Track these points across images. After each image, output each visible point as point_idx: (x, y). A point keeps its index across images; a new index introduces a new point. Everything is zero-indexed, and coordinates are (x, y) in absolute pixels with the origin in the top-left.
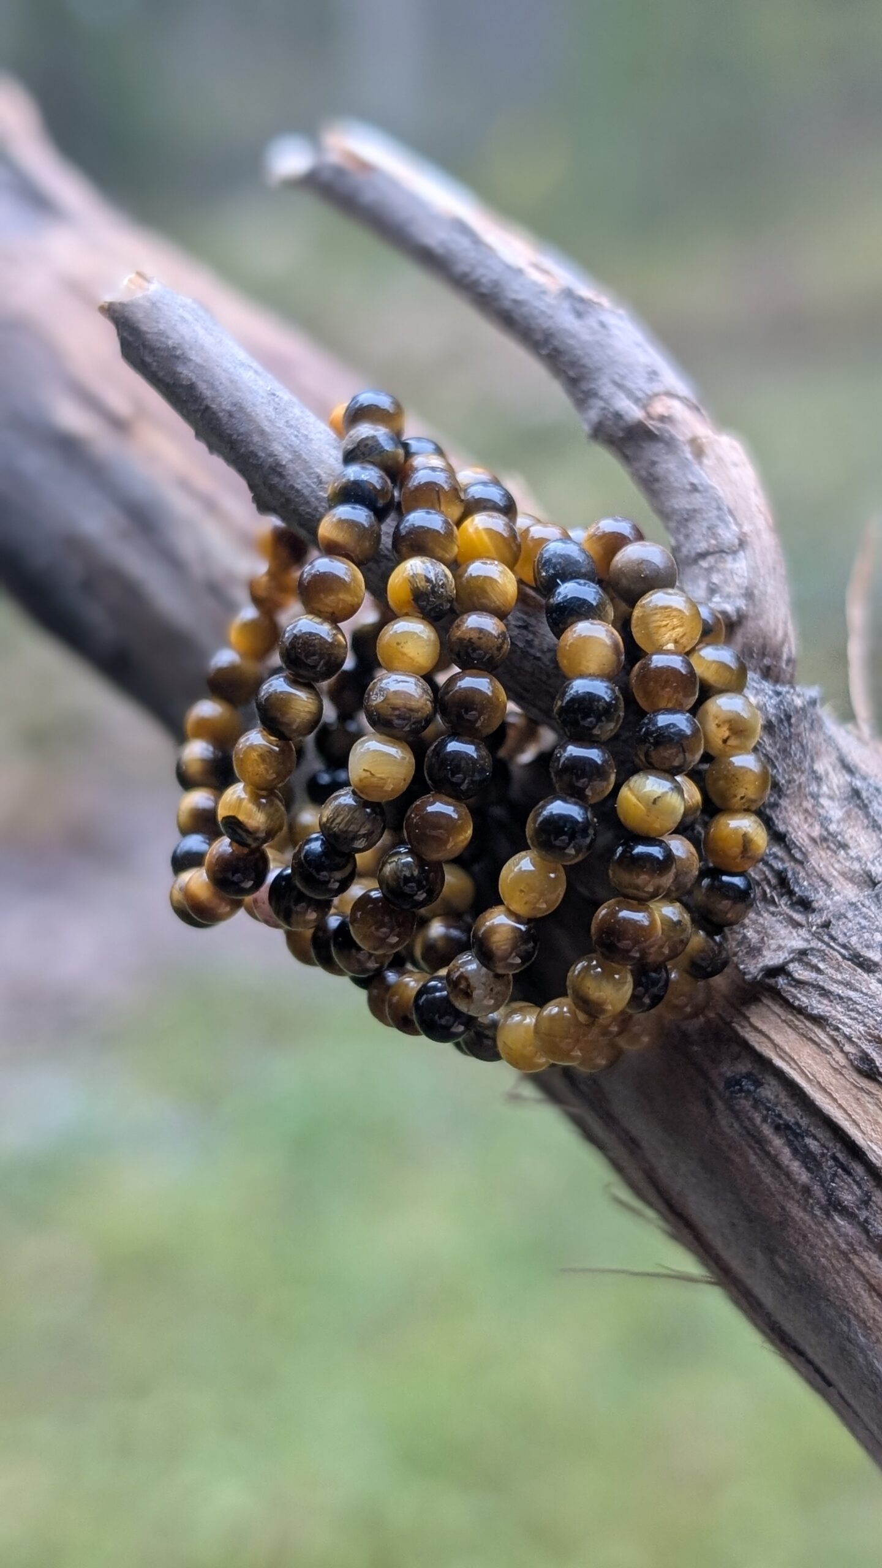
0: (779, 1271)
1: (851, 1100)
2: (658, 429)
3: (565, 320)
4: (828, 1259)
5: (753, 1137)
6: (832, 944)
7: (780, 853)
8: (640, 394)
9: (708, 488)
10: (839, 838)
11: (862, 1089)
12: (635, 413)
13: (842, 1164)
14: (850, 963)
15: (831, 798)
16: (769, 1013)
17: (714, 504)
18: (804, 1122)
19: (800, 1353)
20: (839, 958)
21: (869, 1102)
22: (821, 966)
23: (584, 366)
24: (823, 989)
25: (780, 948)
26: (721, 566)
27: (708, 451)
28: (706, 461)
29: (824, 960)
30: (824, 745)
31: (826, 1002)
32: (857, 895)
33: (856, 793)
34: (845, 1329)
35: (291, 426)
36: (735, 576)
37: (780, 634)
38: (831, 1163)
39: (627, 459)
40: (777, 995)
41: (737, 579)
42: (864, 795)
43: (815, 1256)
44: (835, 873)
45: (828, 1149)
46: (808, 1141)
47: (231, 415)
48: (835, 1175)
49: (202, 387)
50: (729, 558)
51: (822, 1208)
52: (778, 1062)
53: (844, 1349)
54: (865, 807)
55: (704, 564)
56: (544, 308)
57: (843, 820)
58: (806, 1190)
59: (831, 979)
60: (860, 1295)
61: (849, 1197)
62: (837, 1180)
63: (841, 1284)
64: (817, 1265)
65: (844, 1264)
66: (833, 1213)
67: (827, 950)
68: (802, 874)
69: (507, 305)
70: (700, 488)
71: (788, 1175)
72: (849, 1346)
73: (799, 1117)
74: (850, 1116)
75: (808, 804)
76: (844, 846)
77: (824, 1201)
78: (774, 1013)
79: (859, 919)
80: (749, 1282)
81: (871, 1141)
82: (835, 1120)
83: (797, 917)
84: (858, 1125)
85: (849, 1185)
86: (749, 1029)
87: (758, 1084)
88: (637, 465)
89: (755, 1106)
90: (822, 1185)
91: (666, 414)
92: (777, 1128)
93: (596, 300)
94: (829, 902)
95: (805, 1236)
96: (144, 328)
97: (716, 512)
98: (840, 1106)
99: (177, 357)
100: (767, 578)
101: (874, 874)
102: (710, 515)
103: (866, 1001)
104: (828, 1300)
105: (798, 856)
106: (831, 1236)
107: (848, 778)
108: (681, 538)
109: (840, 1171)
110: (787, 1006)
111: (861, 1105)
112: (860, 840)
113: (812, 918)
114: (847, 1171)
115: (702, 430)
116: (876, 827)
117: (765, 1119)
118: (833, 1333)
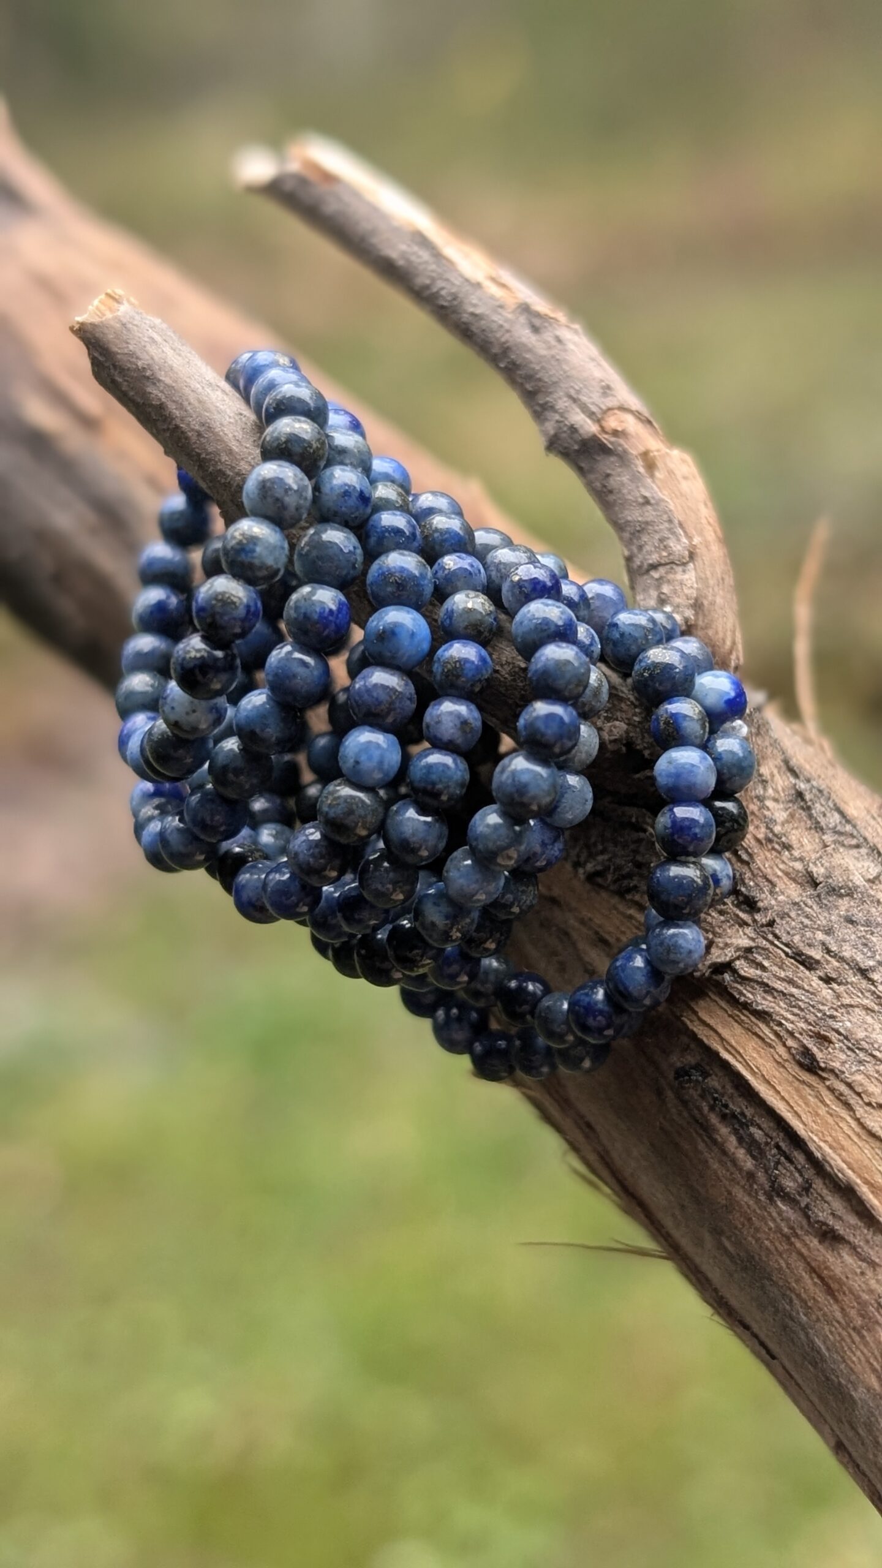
0: (726, 1250)
1: (793, 1092)
2: (611, 443)
3: (523, 334)
4: (771, 1242)
5: (701, 1125)
6: (776, 942)
8: (594, 409)
9: (659, 502)
10: (784, 839)
11: (803, 1082)
12: (590, 427)
13: (784, 1152)
14: (793, 961)
15: (776, 800)
16: (717, 1008)
17: (665, 517)
18: (749, 1112)
19: (746, 1327)
20: (783, 955)
21: (810, 1095)
22: (766, 963)
23: (540, 380)
24: (767, 985)
25: (727, 945)
26: (671, 576)
27: (659, 464)
28: (658, 475)
29: (768, 958)
30: (770, 750)
31: (770, 998)
32: (801, 895)
33: (800, 795)
34: (788, 1307)
36: (684, 587)
37: (728, 643)
38: (775, 1151)
39: (581, 471)
40: (724, 991)
41: (686, 591)
42: (808, 797)
43: (759, 1239)
44: (780, 873)
45: (771, 1138)
46: (753, 1130)
47: (199, 434)
48: (778, 1163)
49: (172, 407)
50: (680, 569)
51: (765, 1193)
52: (725, 1055)
53: (787, 1326)
54: (808, 809)
55: (655, 574)
56: (501, 322)
57: (787, 821)
58: (751, 1176)
59: (775, 976)
60: (801, 1277)
61: (791, 1184)
62: (780, 1167)
63: (784, 1265)
64: (761, 1247)
65: (786, 1247)
66: (776, 1199)
67: (771, 948)
68: (748, 875)
69: (465, 317)
70: (652, 501)
71: (734, 1162)
72: (790, 1323)
73: (744, 1107)
74: (792, 1107)
76: (788, 847)
77: (767, 1187)
78: (722, 1008)
79: (802, 918)
80: (698, 1260)
81: (812, 1132)
82: (778, 1111)
83: (743, 916)
84: (799, 1116)
85: (791, 1172)
86: (697, 1023)
87: (705, 1075)
88: (592, 477)
89: (703, 1097)
90: (766, 1172)
91: (619, 429)
92: (724, 1117)
93: (552, 315)
94: (773, 902)
95: (749, 1220)
96: (115, 349)
97: (667, 525)
98: (783, 1098)
99: (148, 378)
100: (716, 589)
101: (815, 875)
102: (661, 527)
103: (807, 997)
104: (772, 1280)
105: (745, 857)
106: (774, 1220)
107: (793, 780)
108: (635, 550)
109: (782, 1158)
110: (734, 1001)
111: (802, 1097)
112: (804, 841)
113: (757, 917)
114: (789, 1159)
115: (654, 444)
116: (818, 828)
117: (712, 1108)
118: (777, 1311)
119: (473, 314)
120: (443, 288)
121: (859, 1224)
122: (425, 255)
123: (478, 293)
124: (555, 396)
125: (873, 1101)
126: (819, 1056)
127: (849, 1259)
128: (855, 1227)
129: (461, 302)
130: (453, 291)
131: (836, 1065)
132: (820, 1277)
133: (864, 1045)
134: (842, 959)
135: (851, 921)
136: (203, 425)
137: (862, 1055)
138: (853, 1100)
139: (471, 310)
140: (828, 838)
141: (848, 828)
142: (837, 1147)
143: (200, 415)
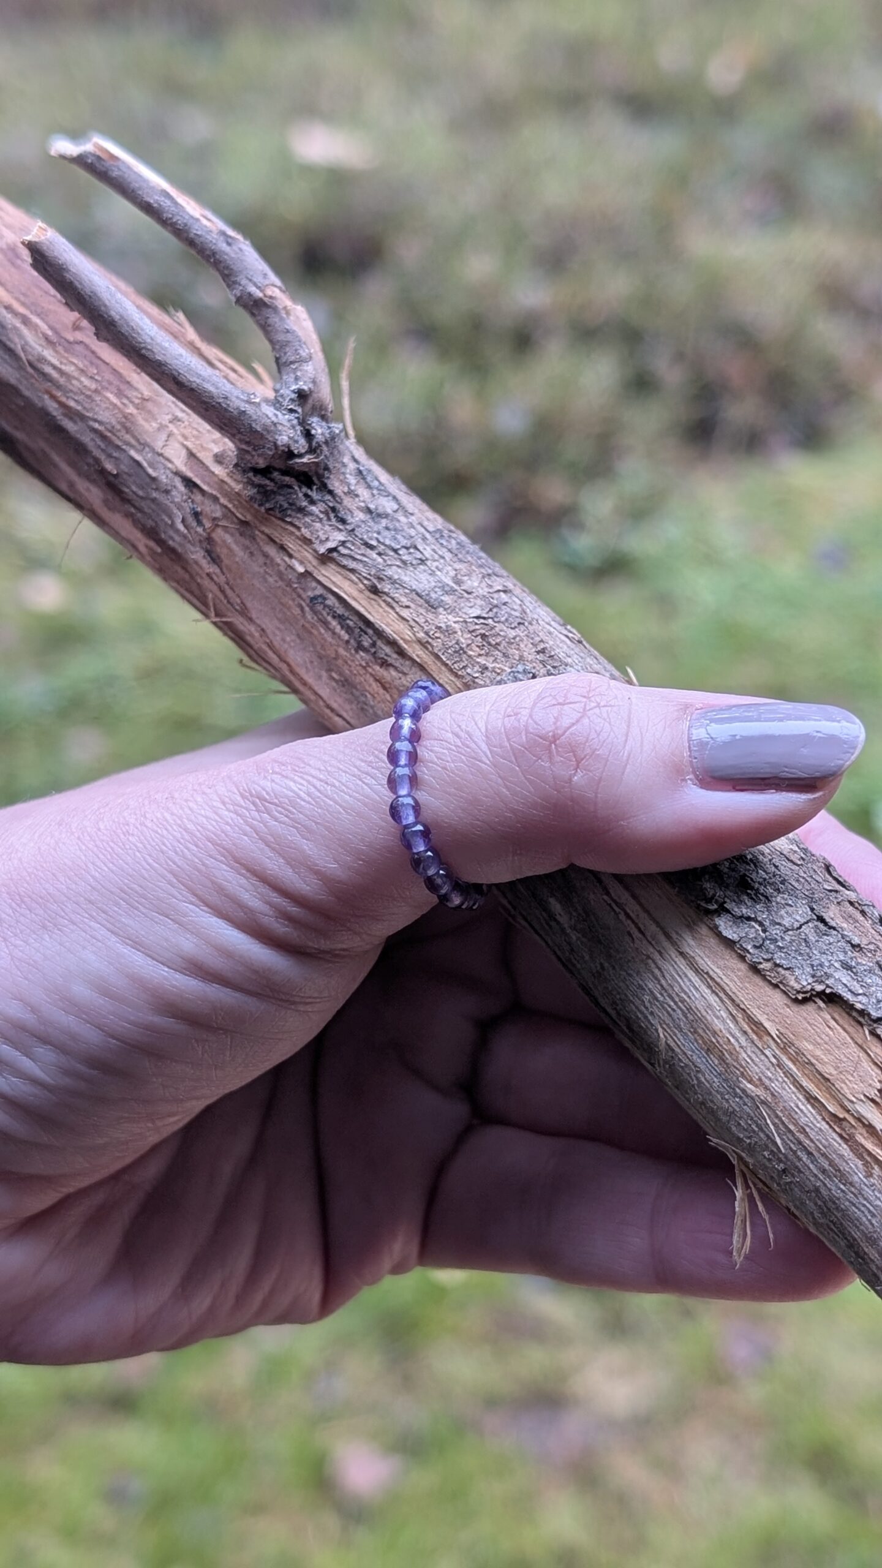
1: (367, 603)
2: (268, 302)
3: (224, 246)
5: (323, 622)
6: (356, 538)
7: (332, 500)
8: (259, 285)
9: (294, 331)
10: (355, 492)
11: (373, 599)
12: (260, 294)
13: (363, 629)
14: (363, 546)
15: (351, 474)
17: (297, 339)
18: (346, 613)
20: (359, 544)
21: (375, 603)
22: (353, 548)
23: (232, 269)
24: (353, 557)
25: (334, 540)
26: (301, 368)
27: (292, 313)
28: (290, 318)
29: (352, 545)
30: (346, 451)
31: (354, 563)
32: (365, 517)
33: (360, 472)
34: (363, 700)
35: (118, 303)
36: (307, 373)
37: (328, 400)
38: (359, 630)
39: (253, 315)
40: (333, 560)
41: (309, 375)
42: (364, 474)
43: (350, 670)
44: (354, 507)
45: (357, 625)
46: (348, 622)
47: (90, 297)
48: (360, 635)
49: (77, 284)
50: (304, 364)
51: (354, 649)
52: (334, 589)
53: (362, 709)
54: (364, 479)
55: (293, 367)
56: (211, 239)
57: (356, 485)
58: (347, 642)
59: (356, 552)
60: (370, 684)
61: (367, 643)
62: (362, 636)
63: (362, 681)
64: (351, 674)
65: (364, 672)
66: (359, 651)
67: (354, 540)
68: (341, 508)
69: (192, 235)
70: (289, 331)
71: (339, 637)
73: (344, 611)
74: (367, 609)
75: (341, 477)
76: (357, 496)
77: (355, 646)
78: (332, 569)
79: (367, 528)
80: (316, 688)
81: (376, 620)
82: (361, 613)
83: (341, 527)
84: (369, 613)
85: (367, 637)
86: (322, 576)
87: (326, 599)
88: (259, 318)
89: (325, 608)
90: (354, 639)
91: (271, 295)
92: (334, 617)
93: (235, 237)
94: (353, 520)
95: (346, 662)
96: (47, 254)
97: (298, 343)
99: (64, 269)
100: (321, 374)
101: (370, 509)
102: (295, 344)
103: (372, 562)
104: (355, 689)
105: (339, 501)
106: (358, 661)
107: (357, 466)
108: (283, 355)
109: (363, 634)
110: (339, 565)
111: (372, 605)
112: (363, 492)
113: (348, 527)
114: (366, 633)
115: (288, 303)
116: (369, 487)
117: (328, 614)
118: (359, 702)
119: (195, 234)
120: (178, 220)
121: (398, 658)
122: (168, 203)
123: (198, 224)
124: (240, 277)
125: (404, 605)
126: (379, 586)
127: (394, 673)
128: (396, 659)
129: (190, 228)
130: (185, 221)
131: (386, 590)
132: (380, 683)
133: (398, 581)
134: (386, 545)
135: (387, 528)
136: (92, 292)
137: (397, 586)
138: (395, 605)
139: (195, 232)
140: (375, 492)
141: (383, 488)
142: (388, 625)
143: (90, 288)
